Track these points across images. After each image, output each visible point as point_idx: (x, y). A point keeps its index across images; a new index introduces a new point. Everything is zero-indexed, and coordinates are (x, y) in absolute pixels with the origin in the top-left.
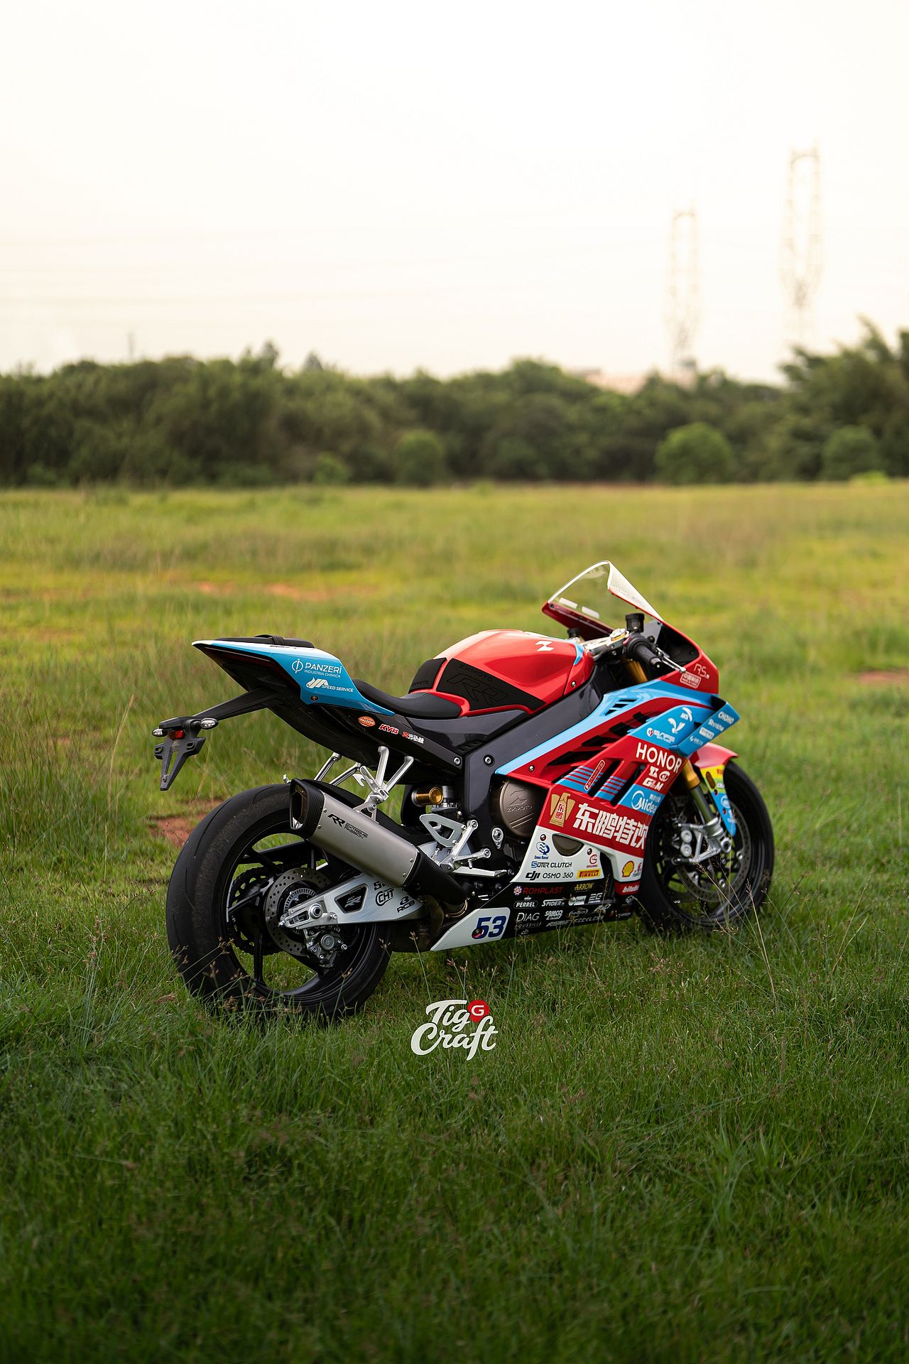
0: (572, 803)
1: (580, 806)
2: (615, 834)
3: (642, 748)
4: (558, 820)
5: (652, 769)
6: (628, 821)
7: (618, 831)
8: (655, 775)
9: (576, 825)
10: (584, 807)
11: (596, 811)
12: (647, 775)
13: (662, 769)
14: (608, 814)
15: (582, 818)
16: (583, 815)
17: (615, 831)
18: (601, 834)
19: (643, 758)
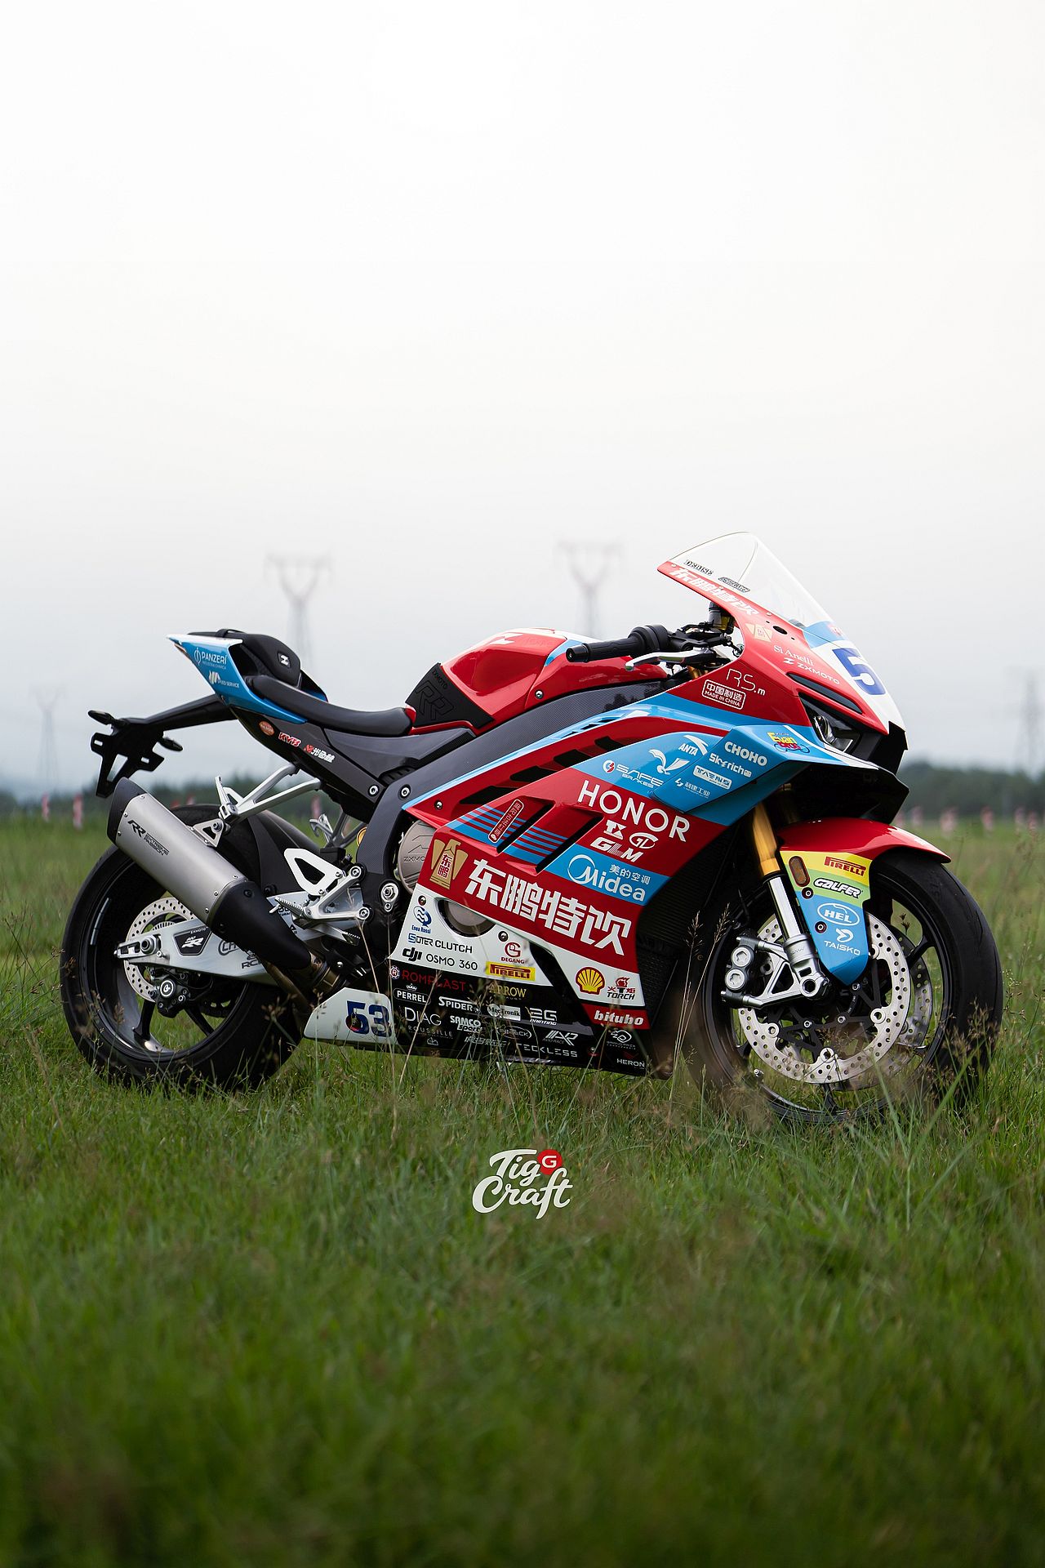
0: (463, 856)
1: (476, 862)
2: (541, 916)
3: (590, 789)
4: (444, 880)
5: (611, 825)
6: (564, 900)
7: (546, 912)
8: (619, 835)
9: (470, 890)
10: (481, 865)
11: (503, 875)
12: (601, 832)
13: (630, 827)
14: (523, 883)
15: (479, 880)
16: (481, 876)
17: (540, 911)
18: (516, 911)
19: (591, 804)
